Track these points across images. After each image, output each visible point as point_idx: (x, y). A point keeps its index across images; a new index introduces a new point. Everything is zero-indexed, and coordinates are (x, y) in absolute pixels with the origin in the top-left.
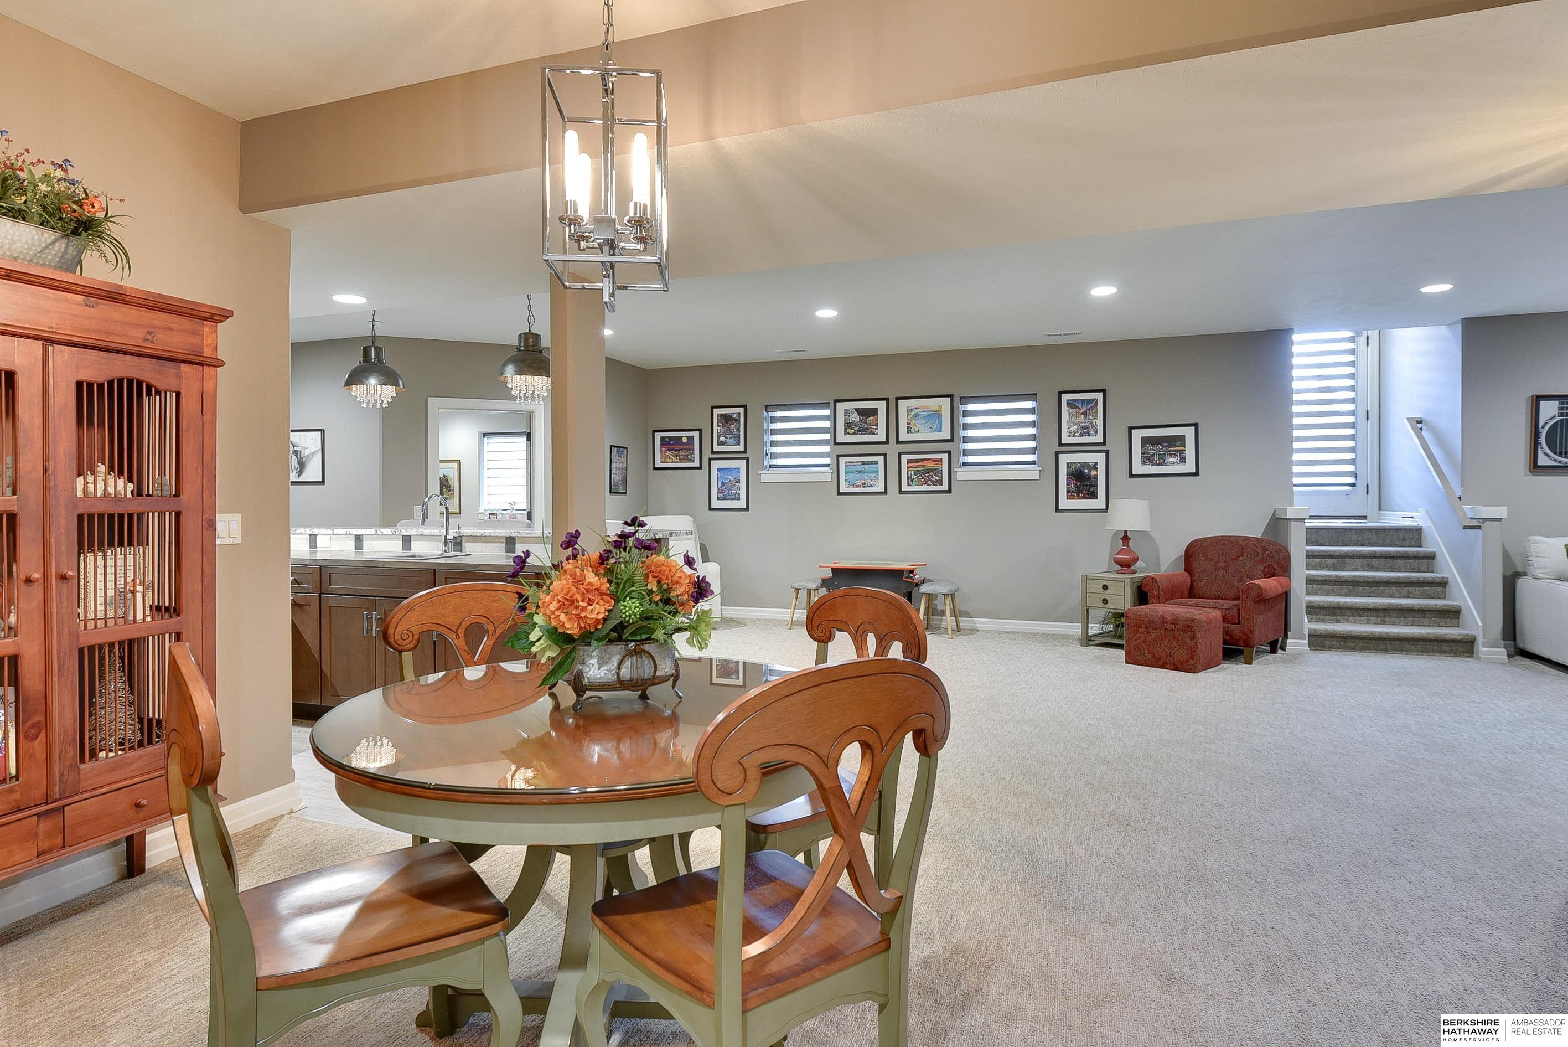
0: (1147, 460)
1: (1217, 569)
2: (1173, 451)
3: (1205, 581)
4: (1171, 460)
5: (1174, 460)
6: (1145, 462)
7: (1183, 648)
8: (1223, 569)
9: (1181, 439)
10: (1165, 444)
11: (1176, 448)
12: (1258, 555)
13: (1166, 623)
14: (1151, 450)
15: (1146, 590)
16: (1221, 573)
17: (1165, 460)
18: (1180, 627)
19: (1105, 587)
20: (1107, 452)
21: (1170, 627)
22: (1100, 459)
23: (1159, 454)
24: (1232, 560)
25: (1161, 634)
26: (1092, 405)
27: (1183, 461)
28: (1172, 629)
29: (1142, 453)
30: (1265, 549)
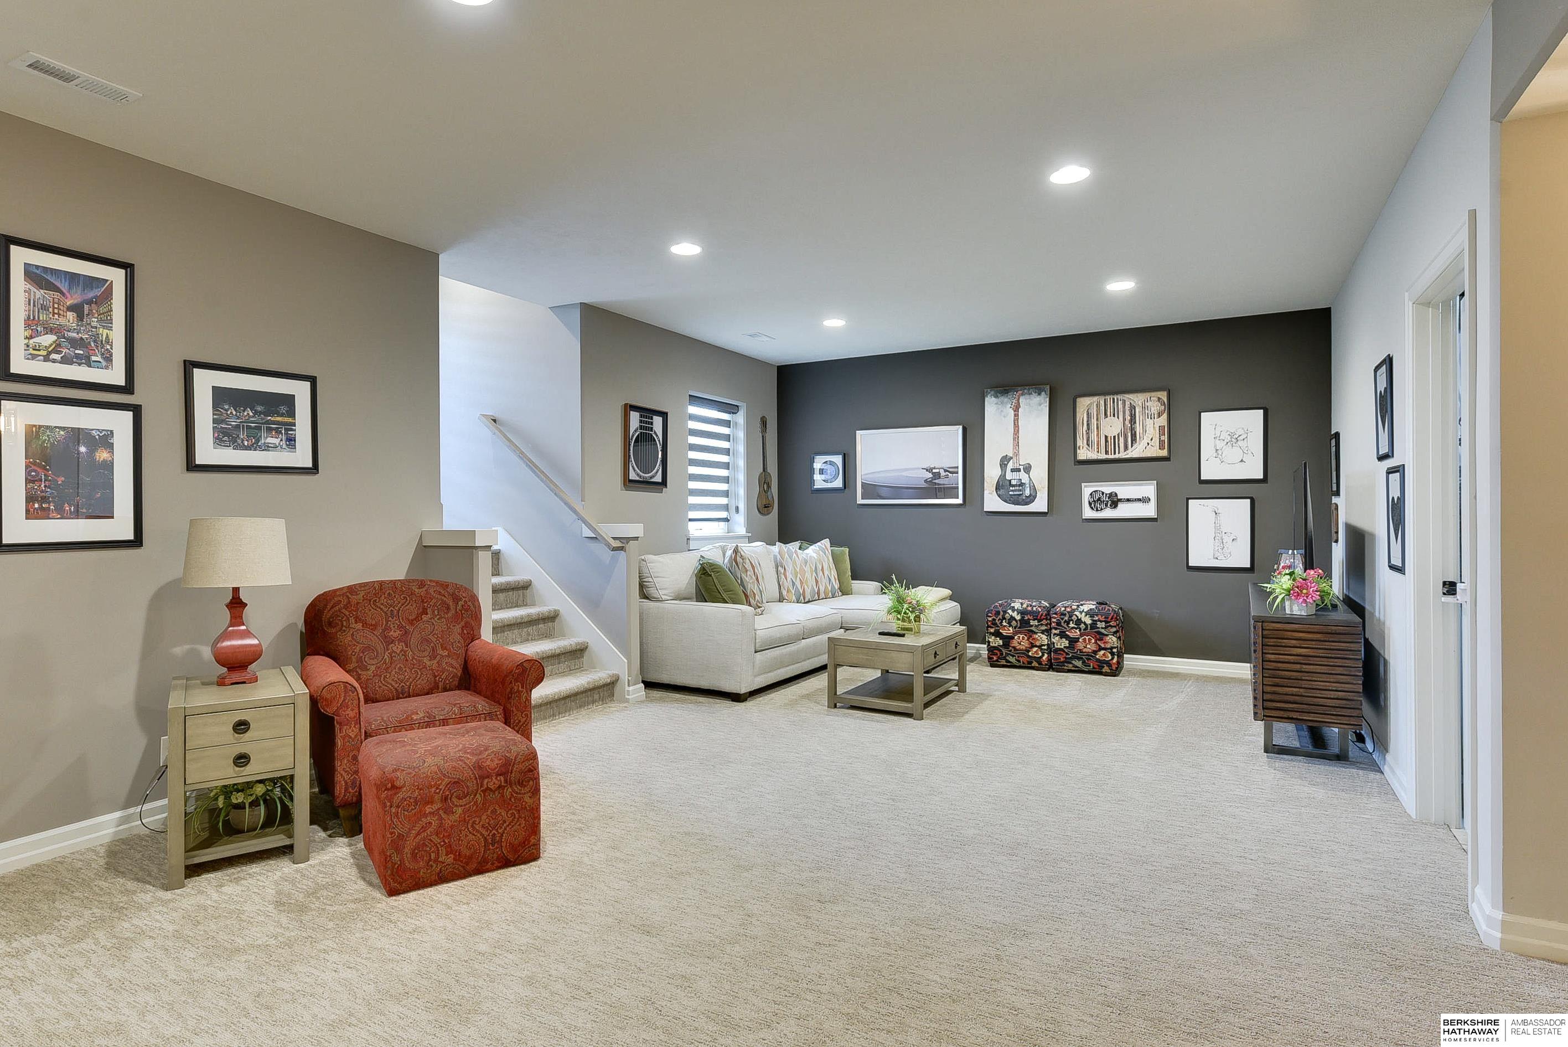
0: (224, 436)
1: (389, 641)
2: (274, 423)
3: (373, 668)
4: (270, 440)
5: (276, 441)
6: (221, 440)
7: (520, 817)
8: (400, 641)
9: (288, 401)
10: (259, 408)
11: (279, 419)
12: (448, 608)
13: (488, 777)
14: (233, 417)
15: (329, 711)
16: (397, 647)
17: (258, 441)
18: (514, 776)
19: (241, 727)
20: (137, 411)
21: (493, 783)
22: (121, 423)
23: (249, 427)
24: (411, 622)
25: (476, 803)
26: (98, 292)
27: (291, 441)
28: (500, 787)
29: (215, 421)
30: (456, 599)
